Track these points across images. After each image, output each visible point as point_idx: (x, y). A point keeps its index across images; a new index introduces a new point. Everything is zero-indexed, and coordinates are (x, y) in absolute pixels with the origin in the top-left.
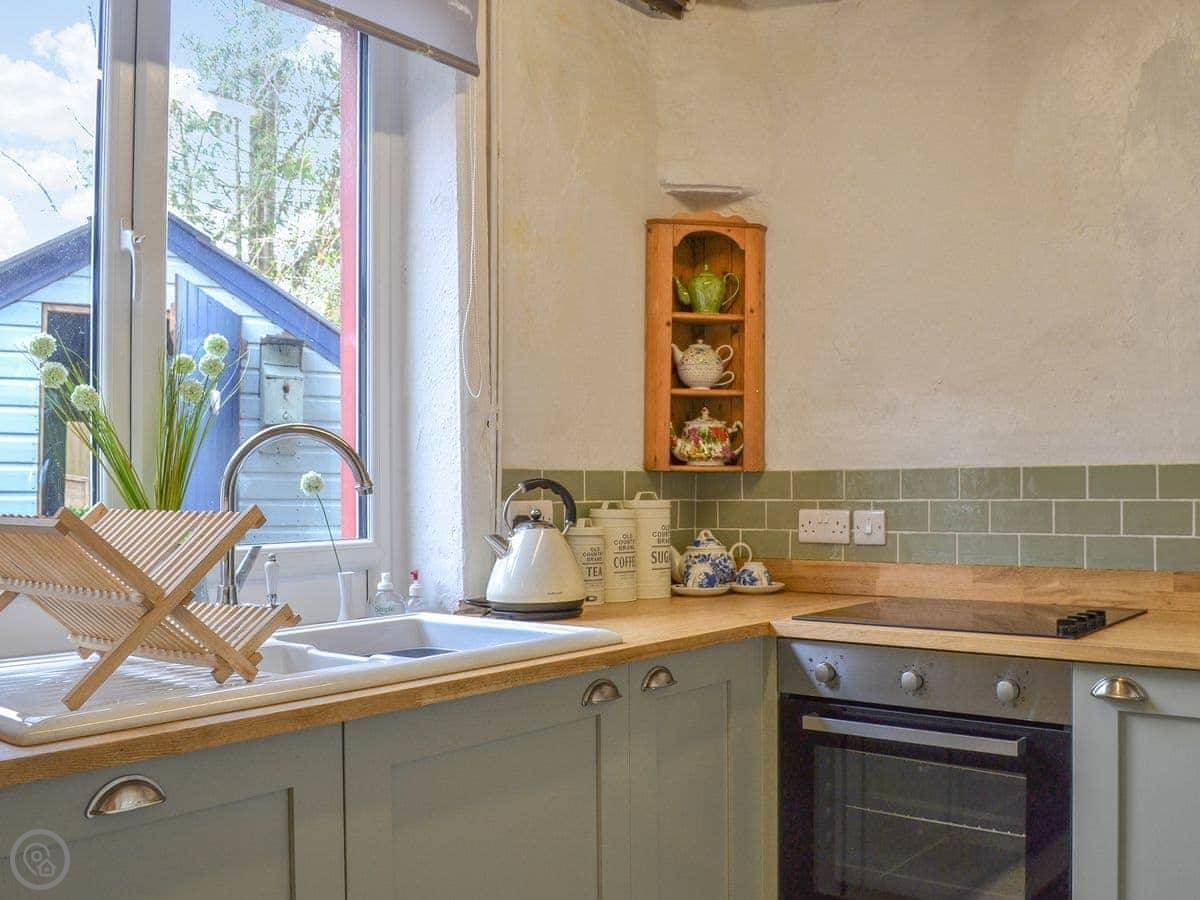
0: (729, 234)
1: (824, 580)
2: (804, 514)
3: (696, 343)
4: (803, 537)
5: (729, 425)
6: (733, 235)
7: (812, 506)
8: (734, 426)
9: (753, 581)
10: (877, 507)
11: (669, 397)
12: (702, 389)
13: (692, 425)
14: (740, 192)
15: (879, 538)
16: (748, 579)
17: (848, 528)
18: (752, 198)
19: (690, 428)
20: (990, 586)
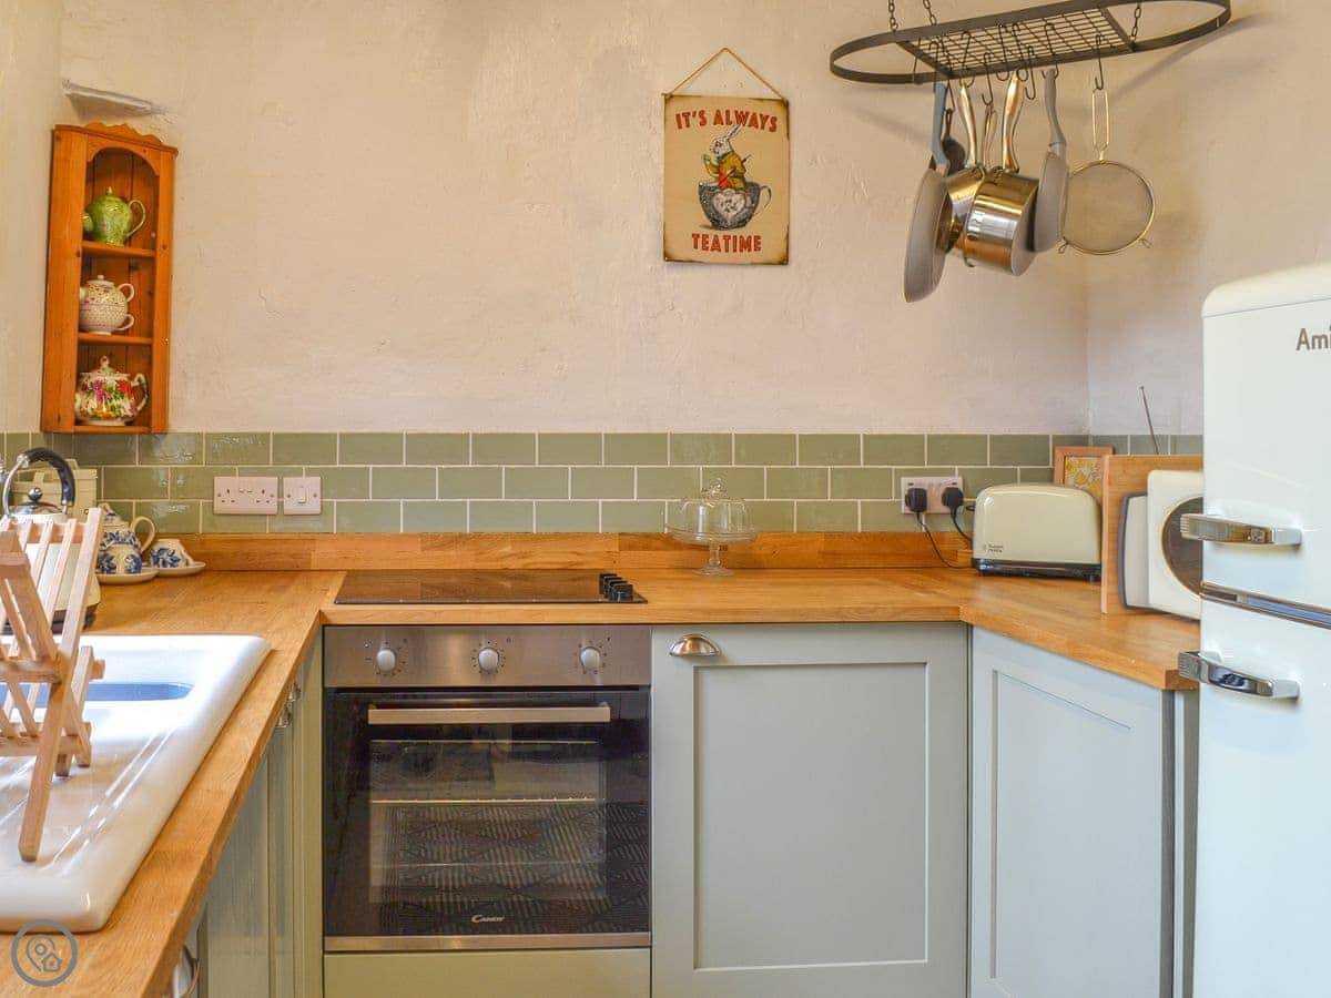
0: (143, 155)
1: (248, 554)
2: (221, 483)
3: (97, 279)
4: (219, 507)
5: (131, 378)
6: (148, 155)
7: (231, 473)
8: (136, 379)
9: (175, 561)
10: (310, 473)
11: (76, 343)
12: (104, 333)
13: (94, 377)
14: (148, 107)
15: (314, 506)
16: (168, 560)
17: (275, 499)
18: (158, 116)
19: (93, 380)
20: (438, 553)
